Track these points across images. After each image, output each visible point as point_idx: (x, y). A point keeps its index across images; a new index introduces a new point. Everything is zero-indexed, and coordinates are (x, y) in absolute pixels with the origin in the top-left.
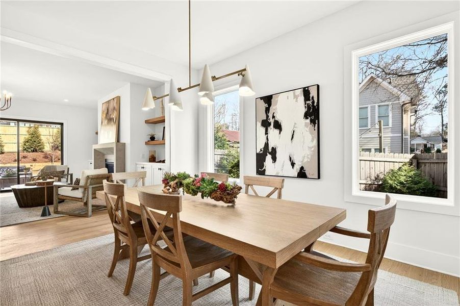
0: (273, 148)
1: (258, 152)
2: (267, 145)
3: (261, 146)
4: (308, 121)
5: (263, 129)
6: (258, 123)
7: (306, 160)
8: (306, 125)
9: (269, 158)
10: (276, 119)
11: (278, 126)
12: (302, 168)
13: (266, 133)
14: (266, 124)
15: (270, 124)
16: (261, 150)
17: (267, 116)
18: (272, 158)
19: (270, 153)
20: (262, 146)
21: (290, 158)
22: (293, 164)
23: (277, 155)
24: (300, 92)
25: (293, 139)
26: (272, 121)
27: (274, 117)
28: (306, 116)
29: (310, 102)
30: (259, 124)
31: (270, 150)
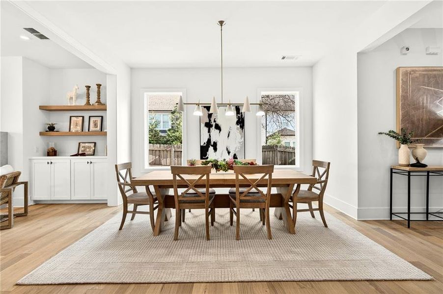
0: (214, 142)
1: (202, 145)
2: (209, 140)
3: (204, 140)
4: (239, 126)
5: (206, 129)
6: (201, 124)
7: (237, 150)
8: (237, 129)
9: (211, 149)
10: (217, 123)
11: (218, 127)
12: (235, 155)
13: (209, 131)
14: (208, 125)
15: (212, 126)
16: (204, 143)
17: (210, 120)
18: (214, 149)
19: (212, 146)
20: (206, 141)
21: (227, 149)
22: (229, 153)
23: (218, 147)
24: (233, 108)
25: (229, 137)
26: (214, 124)
27: (215, 121)
28: (238, 123)
29: (240, 115)
30: (203, 125)
31: (212, 144)
